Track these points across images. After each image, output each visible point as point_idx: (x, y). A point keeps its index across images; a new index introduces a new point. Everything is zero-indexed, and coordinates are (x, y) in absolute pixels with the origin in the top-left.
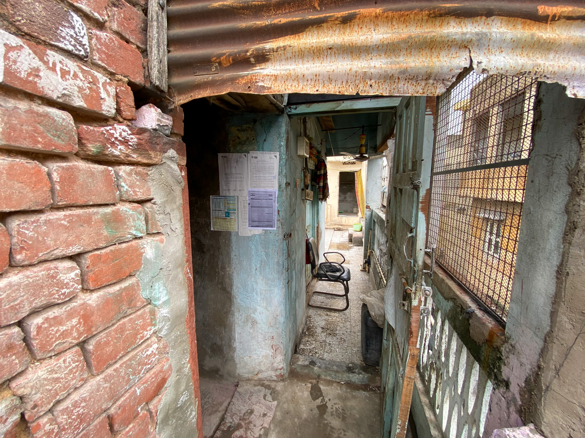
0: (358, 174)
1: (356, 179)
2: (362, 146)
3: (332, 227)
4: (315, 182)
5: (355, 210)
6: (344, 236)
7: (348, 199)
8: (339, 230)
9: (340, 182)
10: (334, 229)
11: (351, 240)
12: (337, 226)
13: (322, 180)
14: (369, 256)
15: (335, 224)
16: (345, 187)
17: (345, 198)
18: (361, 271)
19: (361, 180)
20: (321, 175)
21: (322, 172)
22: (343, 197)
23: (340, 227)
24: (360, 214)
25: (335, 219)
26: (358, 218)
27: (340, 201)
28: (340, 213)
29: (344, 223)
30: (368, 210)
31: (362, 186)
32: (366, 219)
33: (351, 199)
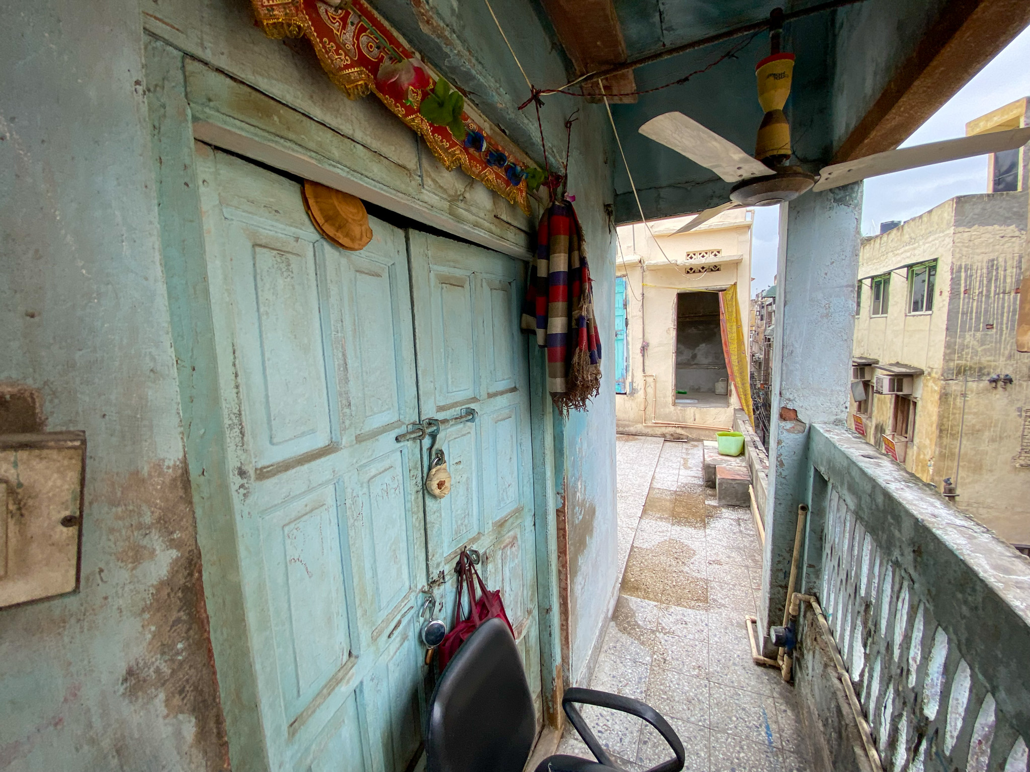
0: (729, 297)
1: (722, 309)
2: (769, 118)
3: (659, 431)
4: (532, 314)
5: (720, 387)
6: (691, 462)
7: (702, 359)
8: (677, 439)
9: (678, 317)
10: (663, 435)
11: (710, 482)
12: (670, 430)
13: (560, 306)
14: (794, 620)
15: (668, 425)
16: (693, 331)
17: (694, 357)
18: (759, 663)
19: (738, 312)
20: (553, 276)
21: (560, 263)
22: (687, 354)
23: (679, 431)
24: (734, 399)
25: (667, 410)
26: (730, 410)
27: (680, 366)
28: (682, 392)
29: (690, 423)
30: (789, 425)
31: (739, 327)
32: (781, 464)
33: (710, 360)
